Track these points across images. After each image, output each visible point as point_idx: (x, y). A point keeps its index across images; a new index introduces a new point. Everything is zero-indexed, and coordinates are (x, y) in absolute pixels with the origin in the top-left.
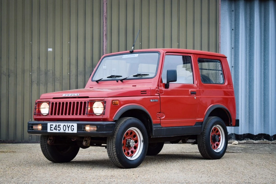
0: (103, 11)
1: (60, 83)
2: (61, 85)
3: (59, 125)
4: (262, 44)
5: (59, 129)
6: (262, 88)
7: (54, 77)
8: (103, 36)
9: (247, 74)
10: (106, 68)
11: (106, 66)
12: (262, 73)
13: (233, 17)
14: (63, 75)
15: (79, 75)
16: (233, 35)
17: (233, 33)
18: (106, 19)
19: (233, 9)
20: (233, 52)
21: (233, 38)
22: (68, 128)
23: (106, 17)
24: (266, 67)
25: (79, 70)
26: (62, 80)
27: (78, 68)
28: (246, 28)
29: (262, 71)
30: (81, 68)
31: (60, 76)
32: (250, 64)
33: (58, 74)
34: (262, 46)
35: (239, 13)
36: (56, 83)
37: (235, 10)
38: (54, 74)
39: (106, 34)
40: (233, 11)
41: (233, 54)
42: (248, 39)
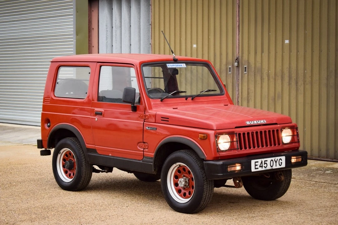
3: (265, 161)
5: (265, 165)
22: (276, 162)
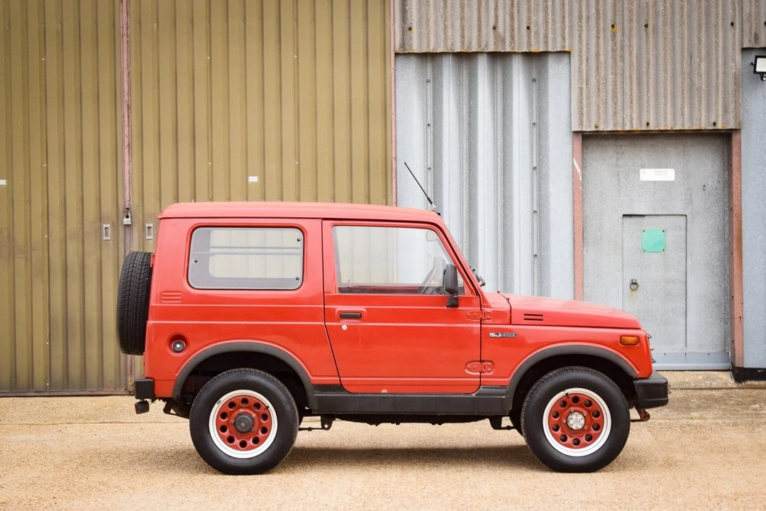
0: (122, 91)
1: (26, 259)
2: (29, 264)
4: (499, 158)
6: (499, 260)
7: (12, 245)
8: (123, 149)
9: (465, 228)
10: (130, 223)
11: (129, 219)
12: (499, 225)
13: (429, 96)
14: (33, 241)
15: (68, 241)
16: (430, 138)
17: (429, 133)
18: (129, 107)
19: (430, 76)
20: (429, 177)
21: (429, 146)
23: (128, 105)
24: (508, 211)
25: (68, 227)
26: (31, 251)
27: (67, 223)
28: (460, 120)
29: (499, 220)
30: (73, 224)
31: (26, 242)
32: (470, 204)
33: (20, 238)
34: (499, 161)
35: (442, 86)
36: (16, 260)
37: (433, 79)
38: (12, 239)
39: (129, 144)
40: (428, 81)
41: (429, 183)
42: (465, 145)
